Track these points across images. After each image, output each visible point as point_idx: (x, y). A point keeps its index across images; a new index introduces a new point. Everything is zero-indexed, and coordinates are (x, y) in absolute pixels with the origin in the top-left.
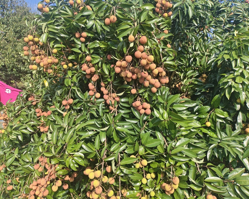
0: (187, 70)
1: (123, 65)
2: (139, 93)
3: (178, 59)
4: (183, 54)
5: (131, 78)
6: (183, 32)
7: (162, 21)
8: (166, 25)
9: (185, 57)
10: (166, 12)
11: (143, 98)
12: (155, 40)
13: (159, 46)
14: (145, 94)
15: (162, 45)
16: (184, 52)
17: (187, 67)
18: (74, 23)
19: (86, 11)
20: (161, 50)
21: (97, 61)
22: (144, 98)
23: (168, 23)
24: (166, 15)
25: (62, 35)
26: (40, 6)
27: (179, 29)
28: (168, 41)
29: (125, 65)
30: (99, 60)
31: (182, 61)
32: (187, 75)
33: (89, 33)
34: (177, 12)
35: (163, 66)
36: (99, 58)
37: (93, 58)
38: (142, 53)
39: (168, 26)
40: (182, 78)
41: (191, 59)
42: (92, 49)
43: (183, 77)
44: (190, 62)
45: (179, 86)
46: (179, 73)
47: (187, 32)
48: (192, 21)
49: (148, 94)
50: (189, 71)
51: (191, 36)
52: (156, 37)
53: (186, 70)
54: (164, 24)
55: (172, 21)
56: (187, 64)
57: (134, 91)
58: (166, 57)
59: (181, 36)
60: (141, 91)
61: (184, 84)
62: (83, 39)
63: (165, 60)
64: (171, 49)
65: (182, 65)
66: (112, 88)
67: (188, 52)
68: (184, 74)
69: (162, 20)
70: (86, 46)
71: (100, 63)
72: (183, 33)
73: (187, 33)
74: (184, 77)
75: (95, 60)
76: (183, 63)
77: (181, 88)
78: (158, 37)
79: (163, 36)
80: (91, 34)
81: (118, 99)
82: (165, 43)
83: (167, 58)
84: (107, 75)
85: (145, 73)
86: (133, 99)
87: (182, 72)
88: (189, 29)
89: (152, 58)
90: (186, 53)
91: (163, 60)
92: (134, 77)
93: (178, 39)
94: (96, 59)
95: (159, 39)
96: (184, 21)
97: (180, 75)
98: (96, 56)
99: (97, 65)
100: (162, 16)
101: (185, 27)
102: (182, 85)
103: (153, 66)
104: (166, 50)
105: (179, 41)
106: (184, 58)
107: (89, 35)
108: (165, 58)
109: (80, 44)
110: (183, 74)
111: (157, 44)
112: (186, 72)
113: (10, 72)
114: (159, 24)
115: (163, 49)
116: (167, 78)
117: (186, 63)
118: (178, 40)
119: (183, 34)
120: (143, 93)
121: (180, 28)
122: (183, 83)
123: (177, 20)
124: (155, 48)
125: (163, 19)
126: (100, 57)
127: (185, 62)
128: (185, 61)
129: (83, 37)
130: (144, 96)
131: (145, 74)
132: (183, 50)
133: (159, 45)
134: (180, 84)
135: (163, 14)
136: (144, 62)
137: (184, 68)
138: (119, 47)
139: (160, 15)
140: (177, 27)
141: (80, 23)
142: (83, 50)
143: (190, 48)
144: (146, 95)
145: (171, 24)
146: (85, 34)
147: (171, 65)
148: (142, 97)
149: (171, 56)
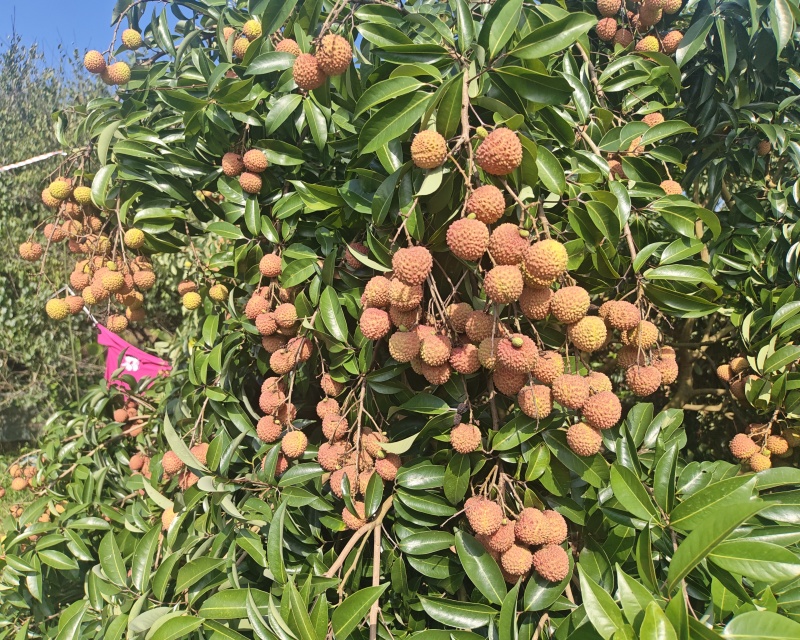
0: (775, 300)
1: (396, 295)
2: (496, 453)
3: (723, 247)
4: (742, 225)
5: (448, 363)
6: (742, 126)
7: (631, 72)
8: (655, 89)
9: (755, 236)
10: (653, 33)
11: (523, 478)
12: (594, 158)
13: (615, 188)
14: (535, 454)
15: (632, 183)
16: (749, 216)
17: (769, 285)
18: (211, 114)
19: (265, 58)
20: (624, 209)
21: (302, 275)
22: (530, 477)
23: (665, 82)
24: (650, 43)
25: (179, 170)
26: (92, 57)
27: (723, 110)
28: (664, 159)
29: (405, 298)
30: (311, 269)
31: (739, 256)
32: (773, 325)
33: (279, 150)
34: (705, 28)
35: (641, 292)
36: (310, 261)
37: (288, 260)
38: (492, 227)
39: (663, 95)
40: (746, 334)
41: (788, 247)
42: (288, 220)
43: (752, 330)
44: (788, 260)
45: (733, 373)
46: (732, 310)
47: (763, 121)
48: (782, 79)
49: (548, 459)
50: (782, 303)
51: (783, 140)
52: (597, 150)
53: (768, 300)
54: (643, 84)
55: (684, 76)
56: (772, 272)
57: (466, 437)
58: (659, 244)
59: (733, 145)
60: (507, 440)
61: (761, 367)
62: (251, 181)
63: (652, 262)
64: (687, 203)
65: (744, 275)
66: (362, 408)
67: (770, 213)
68: (755, 318)
69: (631, 67)
70: (266, 210)
71: (317, 281)
72: (740, 130)
73: (763, 127)
74: (761, 336)
75: (295, 271)
76: (747, 263)
77: (748, 387)
78: (610, 146)
79: (637, 141)
80: (292, 154)
81: (388, 469)
82: (650, 173)
83: (664, 247)
84: (337, 342)
85: (516, 347)
86: (467, 474)
87: (743, 308)
88: (774, 111)
89: (554, 254)
90: (759, 218)
91: (638, 259)
92: (463, 361)
93: (715, 155)
94: (301, 264)
95: (616, 157)
96: (743, 71)
97: (735, 320)
98: (301, 250)
99: (302, 292)
100: (631, 49)
101: (748, 104)
102: (748, 371)
103: (573, 299)
104: (656, 207)
105: (721, 165)
106: (752, 242)
107: (282, 160)
108: (650, 249)
109: (244, 203)
110: (750, 316)
111: (605, 179)
112: (769, 309)
113: (152, 303)
114: (618, 88)
115: (638, 204)
116: (670, 357)
117: (765, 267)
118: (716, 162)
119: (742, 135)
120: (523, 448)
121: (725, 106)
122: (757, 363)
123: (711, 70)
124: (586, 197)
125: (638, 63)
126: (316, 257)
127: (756, 262)
128: (757, 255)
129: (249, 171)
130: (525, 466)
131: (521, 352)
132: (744, 208)
133: (612, 185)
134: (740, 363)
135: (637, 39)
136: (505, 280)
137: (758, 289)
138: (380, 202)
139: (619, 49)
140: (710, 104)
141: (237, 110)
142: (252, 226)
143: (781, 196)
144: (539, 463)
145: (680, 87)
146: (258, 157)
147: (685, 287)
148: (518, 474)
149: (686, 240)
